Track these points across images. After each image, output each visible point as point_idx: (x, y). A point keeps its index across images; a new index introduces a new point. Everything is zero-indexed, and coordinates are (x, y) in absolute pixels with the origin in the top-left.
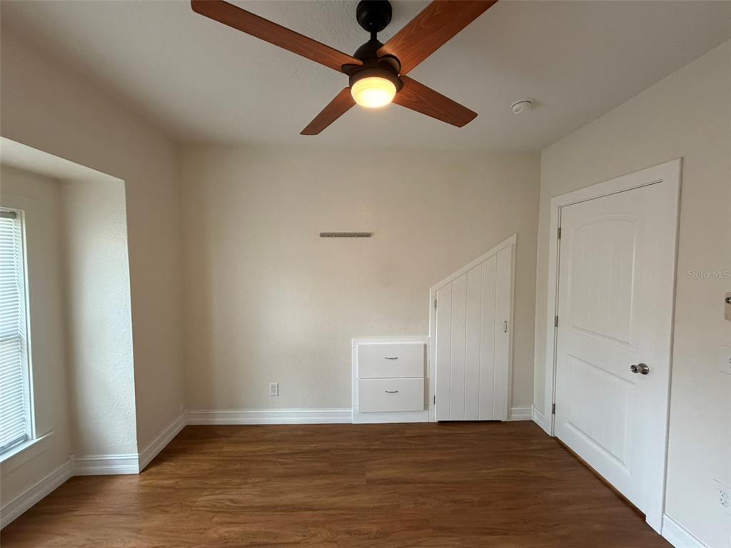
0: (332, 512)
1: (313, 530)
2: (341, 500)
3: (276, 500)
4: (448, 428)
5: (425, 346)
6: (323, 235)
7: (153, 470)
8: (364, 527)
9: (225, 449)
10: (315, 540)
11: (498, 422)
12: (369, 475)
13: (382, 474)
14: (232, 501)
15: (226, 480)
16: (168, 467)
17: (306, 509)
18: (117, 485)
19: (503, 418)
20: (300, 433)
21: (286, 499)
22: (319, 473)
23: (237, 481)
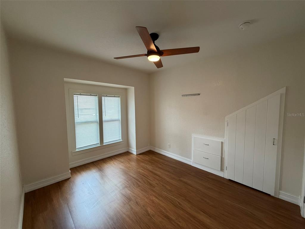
0: (163, 180)
1: (156, 180)
2: (168, 179)
3: (154, 171)
4: (232, 183)
5: (222, 143)
6: (183, 95)
7: (138, 155)
8: (167, 187)
9: (153, 157)
10: (155, 182)
11: (269, 195)
12: (182, 179)
13: (185, 180)
14: (146, 167)
15: (149, 163)
16: (141, 156)
17: (158, 176)
18: (132, 155)
19: (272, 194)
20: (173, 161)
21: (156, 172)
22: (169, 172)
23: (150, 164)
